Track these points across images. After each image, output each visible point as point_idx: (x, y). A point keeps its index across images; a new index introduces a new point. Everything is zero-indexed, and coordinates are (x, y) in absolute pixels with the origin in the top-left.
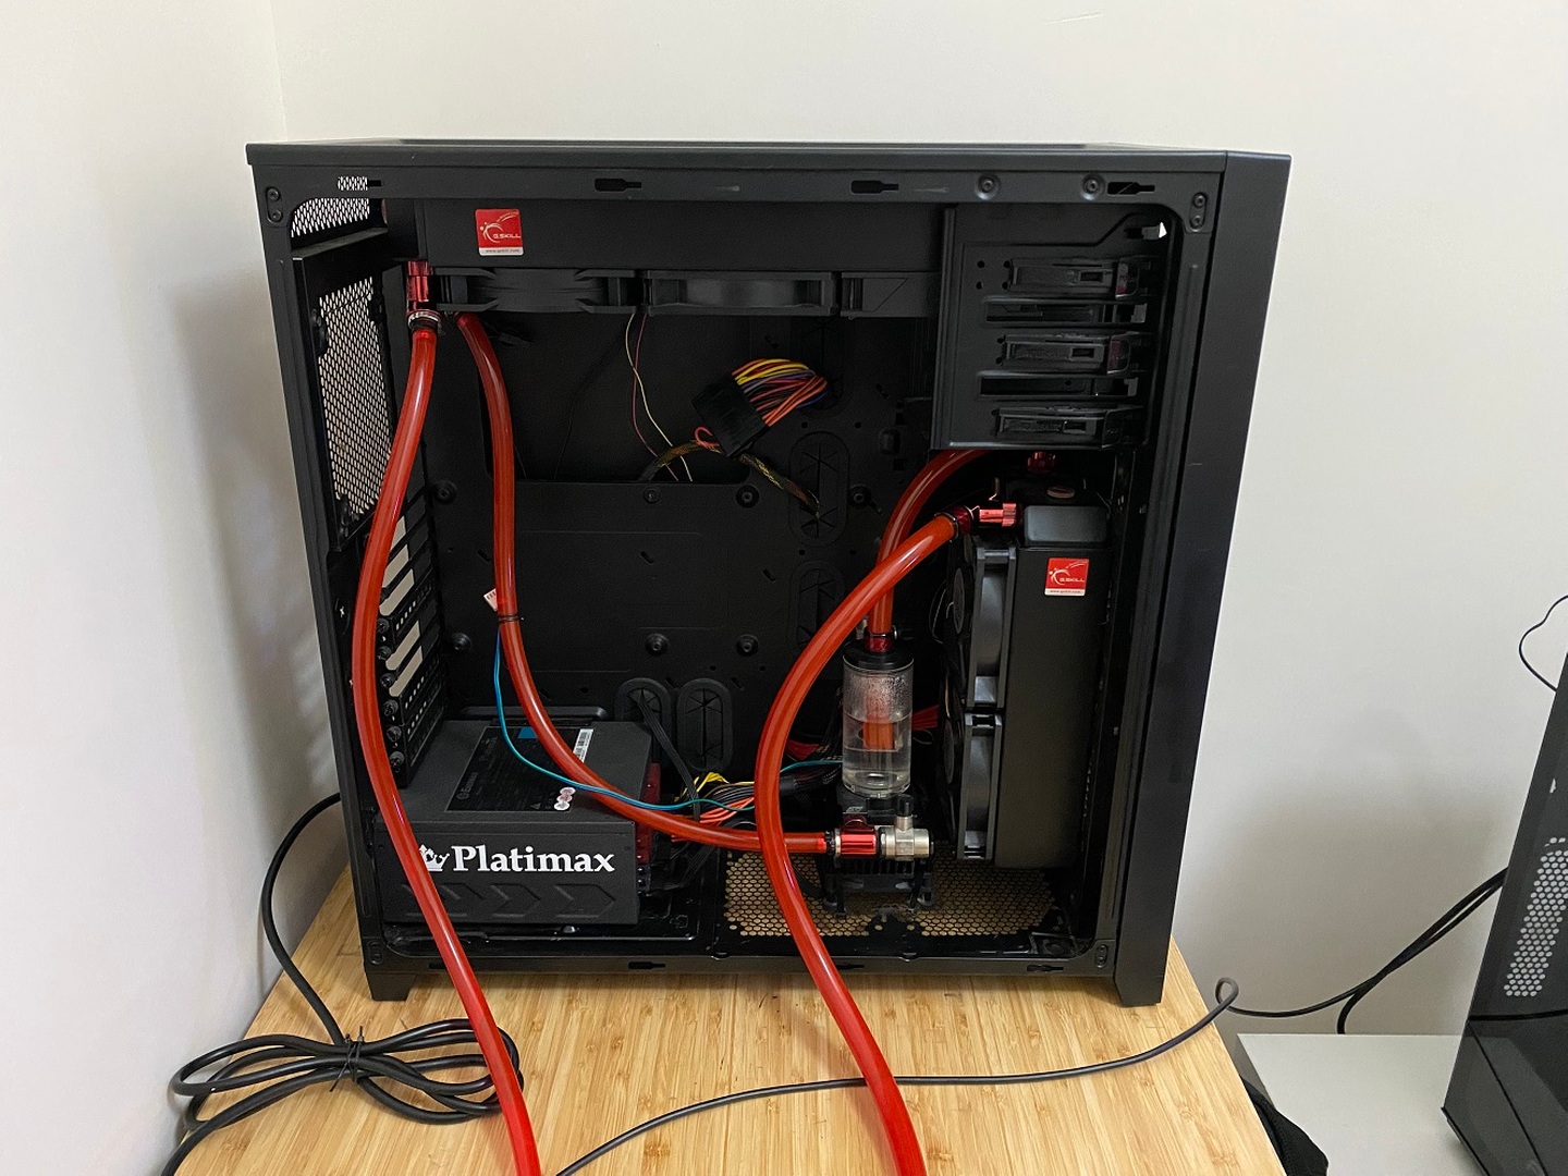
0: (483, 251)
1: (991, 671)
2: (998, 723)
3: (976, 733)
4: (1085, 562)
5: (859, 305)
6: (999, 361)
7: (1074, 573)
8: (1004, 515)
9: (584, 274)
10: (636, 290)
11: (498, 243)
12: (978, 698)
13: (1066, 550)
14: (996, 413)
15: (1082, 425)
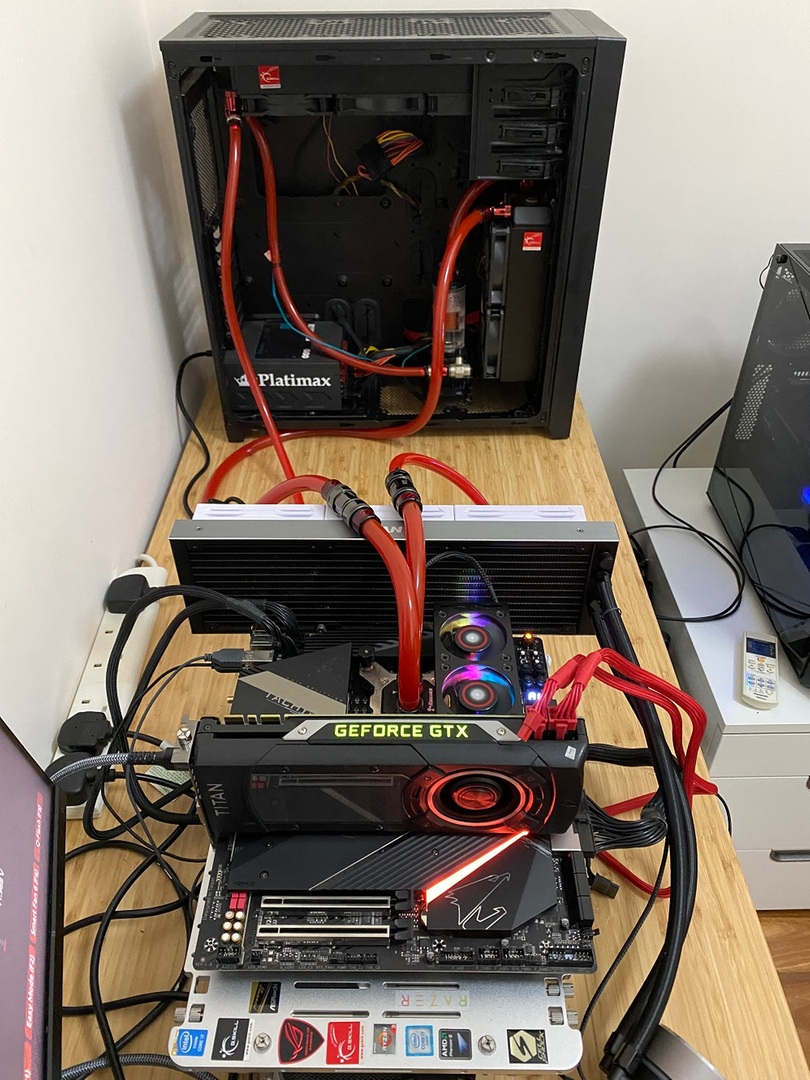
0: (262, 87)
1: (498, 288)
2: (502, 313)
3: (492, 319)
4: (540, 234)
5: (436, 110)
6: (500, 137)
7: (536, 239)
8: (506, 211)
9: (309, 97)
10: (332, 104)
11: (269, 83)
12: (493, 302)
13: (531, 229)
14: (499, 162)
15: (537, 168)
